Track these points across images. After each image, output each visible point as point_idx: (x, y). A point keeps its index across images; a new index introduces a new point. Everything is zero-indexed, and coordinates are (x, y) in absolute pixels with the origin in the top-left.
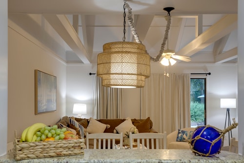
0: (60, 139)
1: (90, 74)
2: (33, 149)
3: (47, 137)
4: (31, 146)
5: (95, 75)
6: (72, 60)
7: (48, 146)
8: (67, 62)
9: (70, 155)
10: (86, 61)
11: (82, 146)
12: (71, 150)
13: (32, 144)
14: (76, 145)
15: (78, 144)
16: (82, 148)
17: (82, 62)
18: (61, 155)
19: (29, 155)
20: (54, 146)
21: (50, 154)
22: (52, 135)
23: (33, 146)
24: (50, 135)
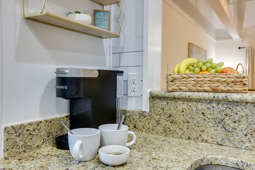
0: (216, 72)
1: (240, 48)
2: (185, 81)
3: (201, 71)
4: (184, 78)
5: (245, 49)
6: (222, 36)
7: (202, 79)
8: (217, 39)
9: (228, 92)
10: (235, 36)
11: (245, 82)
12: (231, 85)
13: (184, 76)
14: (237, 79)
15: (240, 80)
16: (245, 84)
17: (231, 38)
18: (218, 90)
19: (181, 88)
20: (209, 79)
21: (204, 88)
22: (207, 68)
23: (185, 78)
24: (204, 68)
